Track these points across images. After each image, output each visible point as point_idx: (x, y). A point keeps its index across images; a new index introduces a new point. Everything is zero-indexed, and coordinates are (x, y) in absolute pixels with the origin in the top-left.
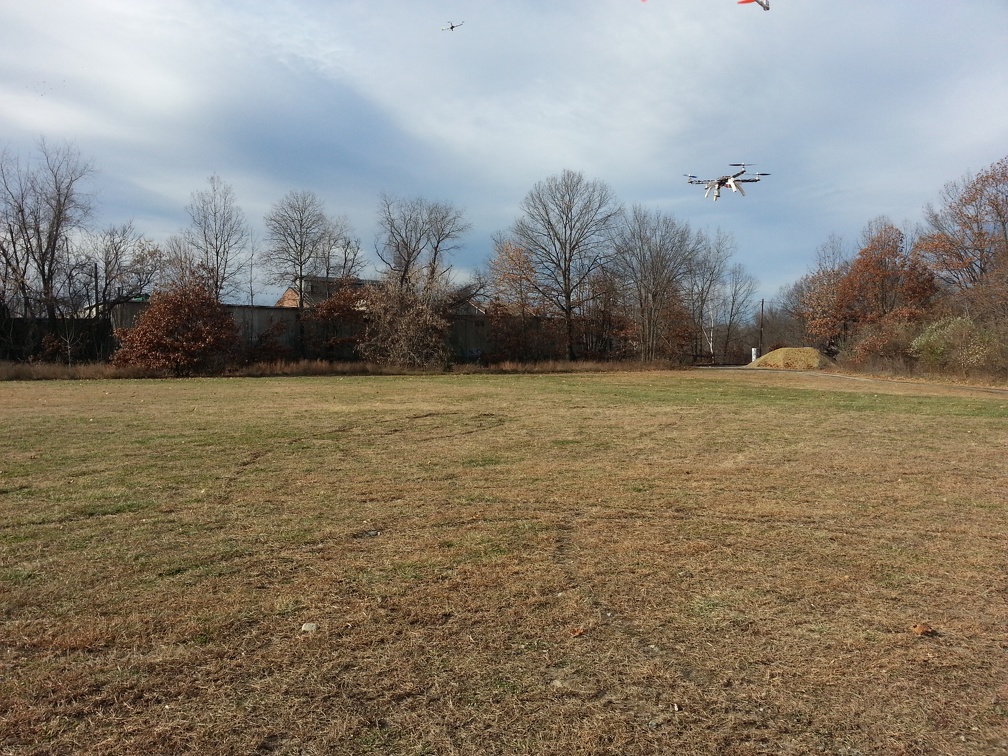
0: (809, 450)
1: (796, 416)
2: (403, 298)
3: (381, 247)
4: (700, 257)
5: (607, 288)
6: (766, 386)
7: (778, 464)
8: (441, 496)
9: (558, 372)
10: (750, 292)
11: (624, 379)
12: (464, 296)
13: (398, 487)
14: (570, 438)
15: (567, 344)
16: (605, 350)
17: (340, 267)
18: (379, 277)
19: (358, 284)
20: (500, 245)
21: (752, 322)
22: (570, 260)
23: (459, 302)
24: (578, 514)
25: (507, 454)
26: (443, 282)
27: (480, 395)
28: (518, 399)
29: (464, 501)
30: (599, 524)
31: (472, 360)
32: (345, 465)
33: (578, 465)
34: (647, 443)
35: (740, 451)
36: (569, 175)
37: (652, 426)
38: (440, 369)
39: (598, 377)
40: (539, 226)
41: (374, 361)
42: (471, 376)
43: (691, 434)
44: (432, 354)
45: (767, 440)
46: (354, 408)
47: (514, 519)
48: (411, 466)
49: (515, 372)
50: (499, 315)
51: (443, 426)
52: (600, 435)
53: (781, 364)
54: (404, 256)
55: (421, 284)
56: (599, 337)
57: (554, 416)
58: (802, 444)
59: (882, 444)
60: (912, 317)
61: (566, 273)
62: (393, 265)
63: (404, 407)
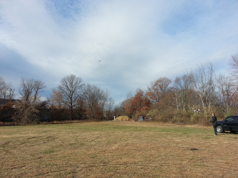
0: (131, 142)
1: (126, 133)
2: (26, 105)
3: (21, 91)
4: (102, 95)
5: (81, 102)
6: (118, 125)
7: (125, 147)
8: (37, 164)
9: (69, 123)
10: (113, 103)
11: (85, 125)
12: (44, 104)
13: (24, 162)
14: (74, 143)
15: (71, 116)
16: (80, 117)
17: (8, 96)
18: (20, 99)
19: (14, 100)
20: (54, 91)
21: (114, 110)
22: (72, 95)
23: (42, 105)
24: (78, 167)
25: (56, 149)
26: (38, 100)
27: (48, 131)
28: (59, 132)
29: (44, 166)
30: (84, 170)
31: (46, 121)
32: (7, 156)
33: (76, 151)
34: (93, 143)
35: (116, 144)
36: (72, 75)
37: (94, 138)
38: (36, 123)
39: (79, 124)
40: (64, 87)
41: (17, 122)
42: (45, 125)
43: (104, 139)
44: (34, 119)
45: (121, 140)
46: (10, 136)
47: (60, 171)
48: (28, 155)
49: (57, 123)
50: (53, 109)
51: (37, 141)
52: (81, 141)
53: (120, 120)
54: (27, 94)
55: (32, 101)
56: (79, 114)
57: (69, 136)
58: (129, 141)
59: (146, 140)
60: (146, 109)
61: (71, 98)
62: (24, 96)
63: (26, 135)
